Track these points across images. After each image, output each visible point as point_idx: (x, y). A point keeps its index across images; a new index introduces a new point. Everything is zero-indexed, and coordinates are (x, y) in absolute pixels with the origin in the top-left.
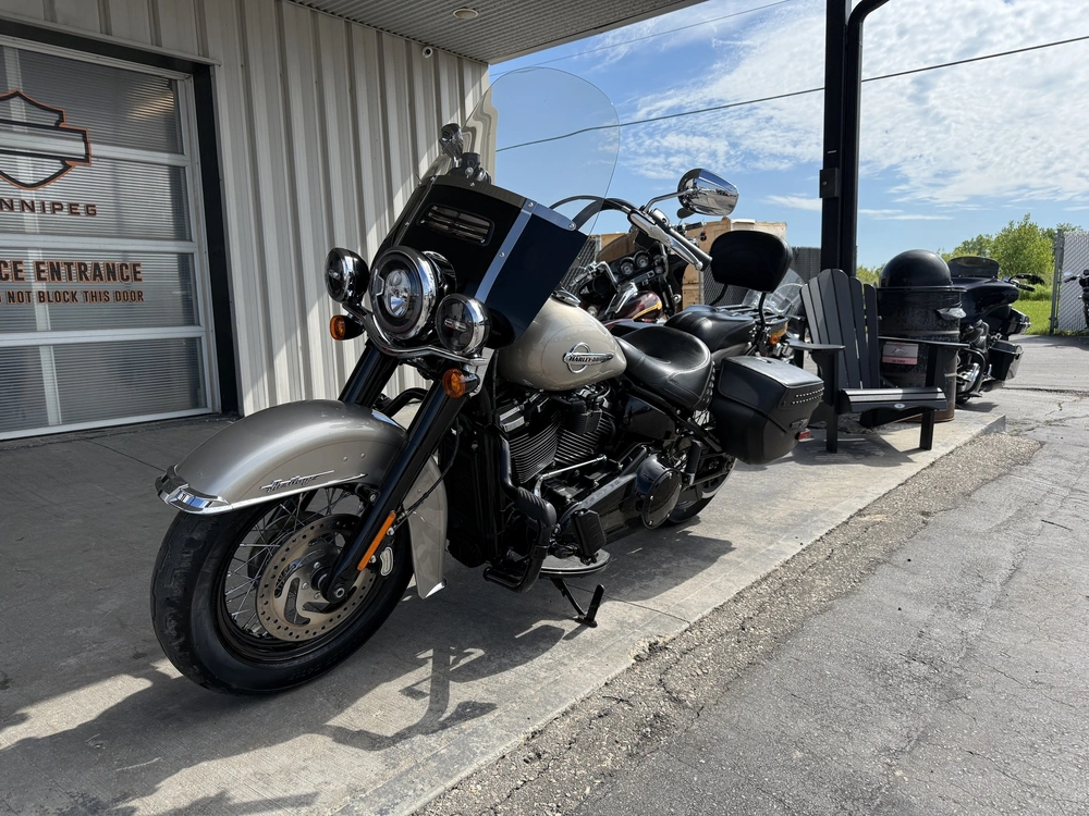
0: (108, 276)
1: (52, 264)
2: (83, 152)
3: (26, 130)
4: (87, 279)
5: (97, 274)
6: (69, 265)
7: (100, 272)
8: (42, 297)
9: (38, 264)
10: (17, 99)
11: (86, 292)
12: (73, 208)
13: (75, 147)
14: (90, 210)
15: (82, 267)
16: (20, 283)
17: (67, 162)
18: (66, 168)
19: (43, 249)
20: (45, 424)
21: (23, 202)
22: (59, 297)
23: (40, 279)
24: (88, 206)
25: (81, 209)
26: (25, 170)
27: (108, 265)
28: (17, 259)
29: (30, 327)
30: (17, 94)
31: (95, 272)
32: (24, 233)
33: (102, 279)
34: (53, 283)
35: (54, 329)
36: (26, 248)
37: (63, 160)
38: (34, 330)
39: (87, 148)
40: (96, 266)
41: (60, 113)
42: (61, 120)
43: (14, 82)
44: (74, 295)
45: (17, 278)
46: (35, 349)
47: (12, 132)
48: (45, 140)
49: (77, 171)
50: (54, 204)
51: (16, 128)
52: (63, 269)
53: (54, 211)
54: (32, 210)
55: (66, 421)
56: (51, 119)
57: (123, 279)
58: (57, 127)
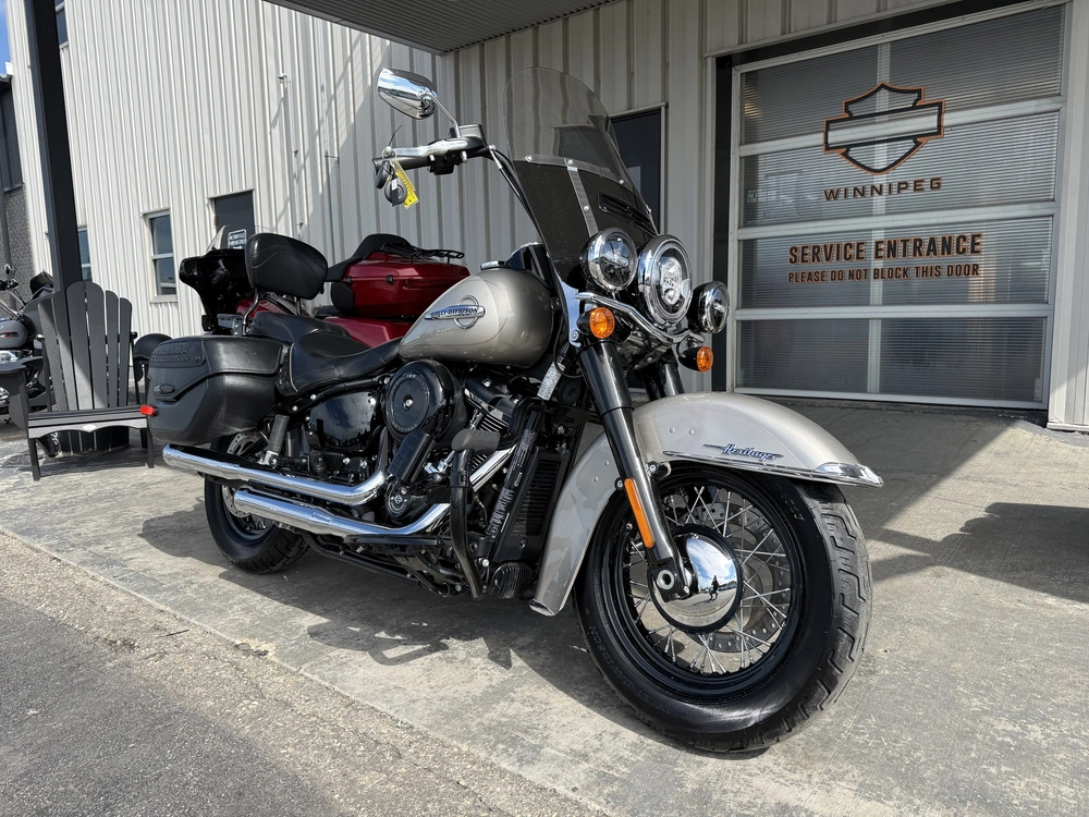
0: (943, 250)
1: (889, 242)
2: (935, 125)
3: (886, 117)
4: (920, 255)
5: (932, 249)
6: (905, 242)
7: (934, 247)
8: (877, 274)
9: (877, 243)
10: (883, 91)
11: (917, 268)
12: (918, 186)
13: (930, 122)
14: (936, 184)
15: (918, 243)
16: (860, 262)
17: (917, 139)
18: (918, 144)
19: (886, 229)
20: (864, 390)
21: (873, 187)
22: (891, 274)
23: (877, 257)
24: (932, 180)
25: (926, 185)
26: (881, 155)
27: (944, 239)
28: (860, 240)
29: (864, 301)
30: (883, 86)
31: (929, 247)
32: (872, 215)
33: (935, 254)
34: (888, 260)
35: (885, 303)
36: (871, 230)
37: (914, 138)
38: (866, 303)
39: (939, 120)
40: (932, 241)
41: (919, 91)
42: (919, 98)
43: (884, 76)
44: (905, 272)
45: (858, 258)
46: (864, 323)
47: (874, 123)
48: (899, 123)
49: (930, 145)
50: (900, 184)
51: (877, 119)
52: (900, 246)
53: (899, 189)
54: (880, 193)
55: (883, 391)
56: (908, 101)
57: (958, 252)
58: (914, 107)
